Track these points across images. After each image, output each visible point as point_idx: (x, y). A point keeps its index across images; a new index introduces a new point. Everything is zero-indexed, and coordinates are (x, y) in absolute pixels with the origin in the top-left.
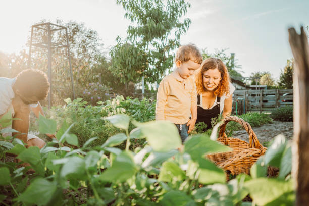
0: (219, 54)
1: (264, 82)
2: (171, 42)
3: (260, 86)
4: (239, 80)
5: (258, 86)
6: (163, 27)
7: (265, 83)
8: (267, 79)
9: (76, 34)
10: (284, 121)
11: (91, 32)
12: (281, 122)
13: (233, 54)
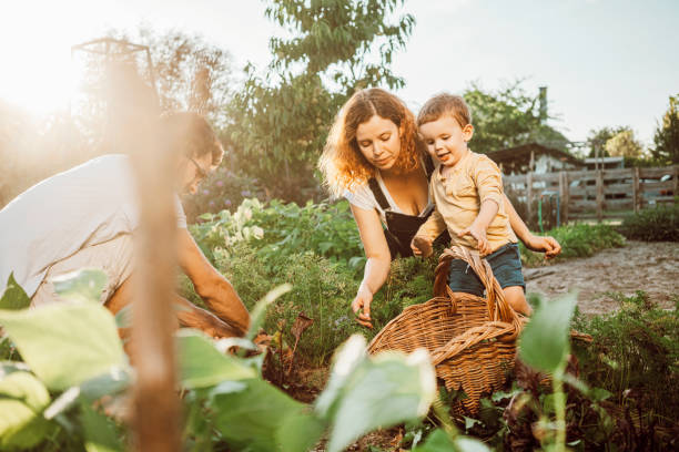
0: (509, 91)
1: (618, 150)
2: (372, 71)
3: (607, 160)
4: (556, 147)
5: (600, 160)
6: (349, 37)
7: (622, 153)
8: (626, 142)
9: (184, 59)
10: (651, 241)
11: (219, 54)
12: (643, 243)
13: (543, 90)
